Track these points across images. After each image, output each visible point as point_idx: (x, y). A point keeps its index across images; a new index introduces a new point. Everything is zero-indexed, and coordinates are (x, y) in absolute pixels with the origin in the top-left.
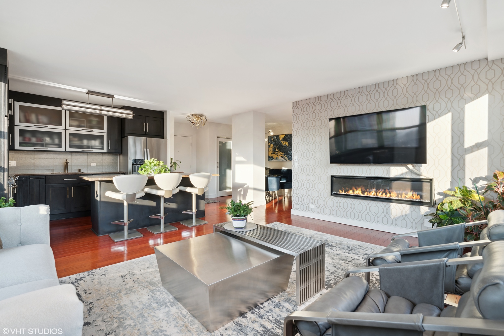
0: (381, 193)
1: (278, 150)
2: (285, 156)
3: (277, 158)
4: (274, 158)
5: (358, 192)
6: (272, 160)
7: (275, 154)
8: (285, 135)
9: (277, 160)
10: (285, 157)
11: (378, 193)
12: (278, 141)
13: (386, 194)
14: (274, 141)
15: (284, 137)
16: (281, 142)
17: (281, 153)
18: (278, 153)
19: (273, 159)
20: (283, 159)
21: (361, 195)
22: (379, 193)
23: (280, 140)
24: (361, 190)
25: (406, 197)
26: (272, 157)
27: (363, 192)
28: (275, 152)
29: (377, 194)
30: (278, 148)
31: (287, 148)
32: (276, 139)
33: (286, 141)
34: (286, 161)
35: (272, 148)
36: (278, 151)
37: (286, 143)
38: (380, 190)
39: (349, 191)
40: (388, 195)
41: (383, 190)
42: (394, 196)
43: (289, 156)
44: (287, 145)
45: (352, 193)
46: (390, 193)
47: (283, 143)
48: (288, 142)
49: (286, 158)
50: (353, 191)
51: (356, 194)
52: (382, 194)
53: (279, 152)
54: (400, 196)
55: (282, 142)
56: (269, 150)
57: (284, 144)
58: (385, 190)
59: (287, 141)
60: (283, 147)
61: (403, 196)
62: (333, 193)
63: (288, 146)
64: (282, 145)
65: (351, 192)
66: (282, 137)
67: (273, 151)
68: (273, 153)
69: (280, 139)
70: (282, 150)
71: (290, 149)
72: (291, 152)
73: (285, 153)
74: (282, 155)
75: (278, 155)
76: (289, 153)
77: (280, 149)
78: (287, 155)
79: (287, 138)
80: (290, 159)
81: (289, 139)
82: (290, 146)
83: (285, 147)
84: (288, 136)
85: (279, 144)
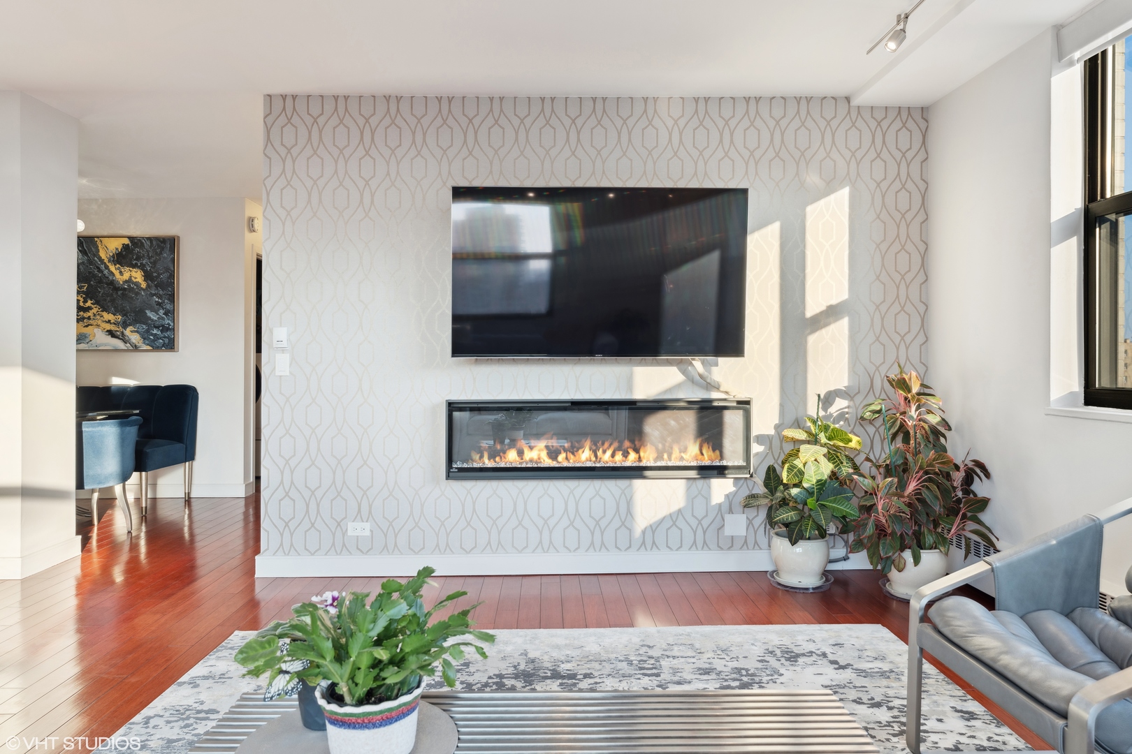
0: (609, 453)
1: (89, 304)
2: (130, 328)
5: (537, 453)
8: (127, 241)
10: (128, 332)
11: (600, 453)
13: (626, 454)
15: (125, 247)
16: (107, 267)
17: (107, 316)
18: (90, 314)
20: (119, 344)
21: (547, 462)
22: (604, 452)
23: (102, 261)
24: (547, 447)
25: (682, 459)
27: (553, 454)
29: (596, 456)
30: (90, 295)
31: (137, 294)
33: (134, 266)
34: (136, 348)
36: (89, 309)
37: (138, 276)
38: (606, 445)
39: (504, 453)
40: (633, 456)
41: (616, 445)
42: (648, 457)
43: (148, 331)
44: (137, 284)
45: (517, 459)
46: (637, 451)
47: (117, 273)
48: (145, 272)
49: (135, 338)
50: (521, 453)
51: (531, 461)
52: (613, 456)
53: (95, 310)
54: (665, 456)
55: (112, 268)
57: (126, 276)
58: (621, 443)
59: (142, 267)
60: (117, 289)
61: (673, 456)
62: (455, 466)
63: (144, 285)
64: (112, 283)
65: (512, 458)
66: (115, 245)
69: (102, 254)
70: (113, 301)
71: (157, 300)
72: (158, 314)
73: (127, 317)
74: (111, 323)
75: (87, 326)
76: (152, 320)
77: (102, 296)
78: (144, 327)
79: (144, 255)
80: (154, 341)
81: (149, 259)
82: (156, 286)
83: (131, 289)
84: (145, 245)
85: (94, 276)
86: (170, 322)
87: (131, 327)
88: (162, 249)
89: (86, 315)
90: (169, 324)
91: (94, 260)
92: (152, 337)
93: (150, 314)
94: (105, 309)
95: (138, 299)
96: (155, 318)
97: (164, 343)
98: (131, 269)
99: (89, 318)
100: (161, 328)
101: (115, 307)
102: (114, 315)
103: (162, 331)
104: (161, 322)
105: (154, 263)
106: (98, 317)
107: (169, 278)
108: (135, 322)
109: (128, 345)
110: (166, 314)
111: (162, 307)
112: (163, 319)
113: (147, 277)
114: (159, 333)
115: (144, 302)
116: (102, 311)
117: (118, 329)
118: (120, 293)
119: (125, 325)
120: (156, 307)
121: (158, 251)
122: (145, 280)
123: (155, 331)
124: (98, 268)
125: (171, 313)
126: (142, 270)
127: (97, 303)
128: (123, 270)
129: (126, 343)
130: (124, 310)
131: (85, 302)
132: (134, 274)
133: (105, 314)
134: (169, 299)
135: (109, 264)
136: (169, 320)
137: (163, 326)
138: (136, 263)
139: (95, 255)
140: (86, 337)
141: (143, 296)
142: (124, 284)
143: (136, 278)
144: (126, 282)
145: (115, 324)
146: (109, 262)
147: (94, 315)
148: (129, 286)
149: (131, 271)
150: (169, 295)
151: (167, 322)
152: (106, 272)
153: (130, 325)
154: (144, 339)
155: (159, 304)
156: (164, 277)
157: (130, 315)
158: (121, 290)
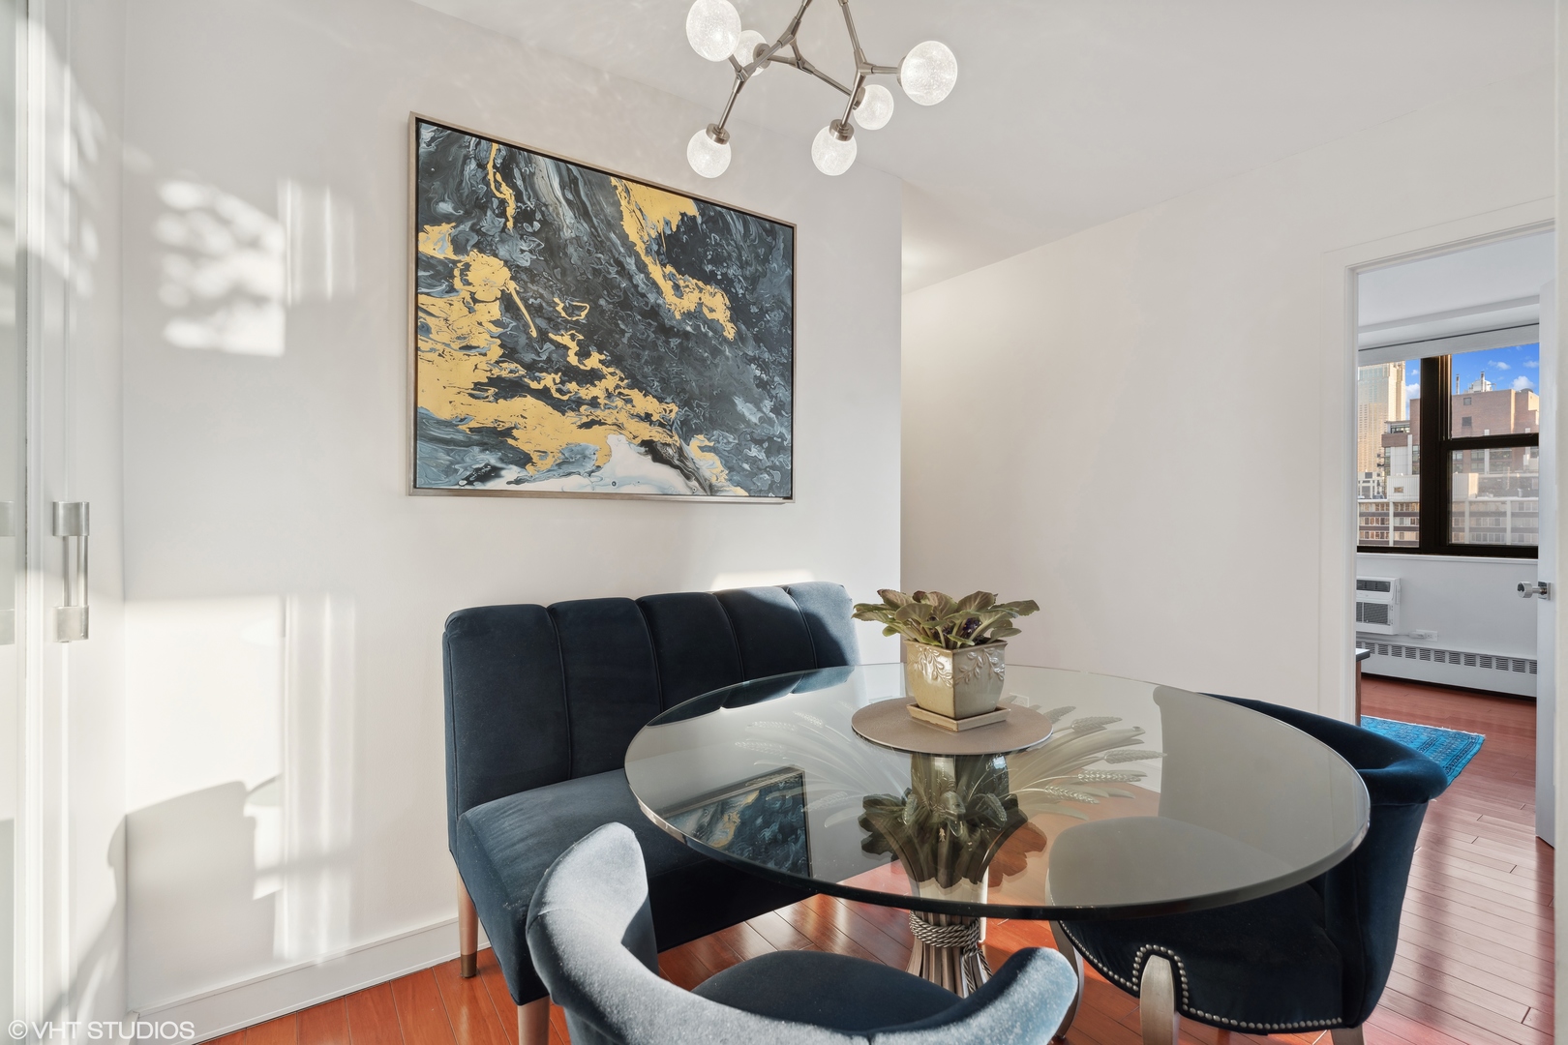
1: (594, 361)
2: (699, 440)
3: (570, 461)
4: (523, 460)
6: (492, 473)
7: (543, 394)
8: (692, 209)
9: (574, 483)
10: (694, 448)
12: (599, 243)
14: (524, 216)
15: (687, 221)
16: (642, 267)
17: (644, 403)
18: (596, 391)
19: (511, 472)
20: (670, 479)
23: (630, 247)
26: (496, 437)
28: (549, 380)
30: (594, 337)
32: (567, 216)
33: (708, 279)
35: (495, 310)
36: (592, 377)
37: (717, 305)
43: (738, 450)
44: (714, 326)
47: (666, 287)
48: (733, 298)
49: (710, 466)
53: (610, 382)
55: (656, 272)
56: (420, 329)
57: (689, 302)
59: (726, 285)
60: (666, 331)
63: (730, 332)
64: (654, 313)
66: (666, 213)
67: (510, 353)
68: (509, 388)
69: (630, 226)
70: (657, 362)
71: (758, 373)
72: (760, 409)
73: (691, 408)
74: (651, 423)
75: (588, 425)
76: (748, 423)
77: (631, 346)
78: (731, 438)
79: (730, 255)
80: (752, 475)
81: (742, 267)
82: (758, 339)
83: (702, 338)
84: (734, 231)
85: (609, 285)
86: (784, 431)
87: (701, 437)
88: (770, 249)
89: (587, 392)
90: (781, 436)
91: (609, 239)
92: (746, 466)
93: (743, 407)
94: (636, 384)
95: (716, 366)
96: (754, 419)
97: (773, 482)
98: (700, 284)
99: (594, 403)
100: (766, 445)
101: (662, 380)
102: (661, 400)
103: (768, 453)
104: (767, 430)
105: (754, 281)
106: (619, 403)
107: (782, 324)
108: (709, 425)
109: (694, 483)
110: (776, 410)
111: (769, 392)
112: (771, 422)
113: (738, 311)
114: (762, 456)
115: (731, 374)
116: (630, 387)
117: (669, 440)
118: (674, 342)
119: (687, 430)
120: (757, 391)
121: (761, 251)
122: (732, 320)
123: (754, 452)
124: (619, 264)
125: (785, 409)
126: (724, 290)
127: (616, 361)
128: (681, 283)
129: (688, 478)
130: (684, 391)
131: (583, 354)
132: (707, 299)
133: (636, 395)
134: (782, 375)
135: (647, 260)
136: (782, 425)
137: (770, 439)
138: (712, 272)
139: (610, 226)
140: (585, 457)
141: (727, 358)
142: (684, 320)
143: (712, 310)
144: (689, 315)
145: (661, 425)
146: (648, 251)
147: (609, 395)
148: (697, 328)
149: (701, 290)
150: (783, 364)
151: (779, 429)
152: (639, 278)
153: (698, 431)
154: (731, 469)
155: (762, 384)
156: (774, 318)
157: (699, 406)
158: (677, 334)
